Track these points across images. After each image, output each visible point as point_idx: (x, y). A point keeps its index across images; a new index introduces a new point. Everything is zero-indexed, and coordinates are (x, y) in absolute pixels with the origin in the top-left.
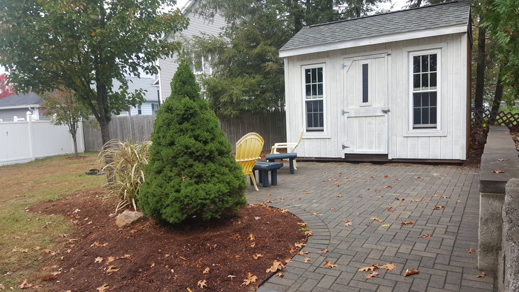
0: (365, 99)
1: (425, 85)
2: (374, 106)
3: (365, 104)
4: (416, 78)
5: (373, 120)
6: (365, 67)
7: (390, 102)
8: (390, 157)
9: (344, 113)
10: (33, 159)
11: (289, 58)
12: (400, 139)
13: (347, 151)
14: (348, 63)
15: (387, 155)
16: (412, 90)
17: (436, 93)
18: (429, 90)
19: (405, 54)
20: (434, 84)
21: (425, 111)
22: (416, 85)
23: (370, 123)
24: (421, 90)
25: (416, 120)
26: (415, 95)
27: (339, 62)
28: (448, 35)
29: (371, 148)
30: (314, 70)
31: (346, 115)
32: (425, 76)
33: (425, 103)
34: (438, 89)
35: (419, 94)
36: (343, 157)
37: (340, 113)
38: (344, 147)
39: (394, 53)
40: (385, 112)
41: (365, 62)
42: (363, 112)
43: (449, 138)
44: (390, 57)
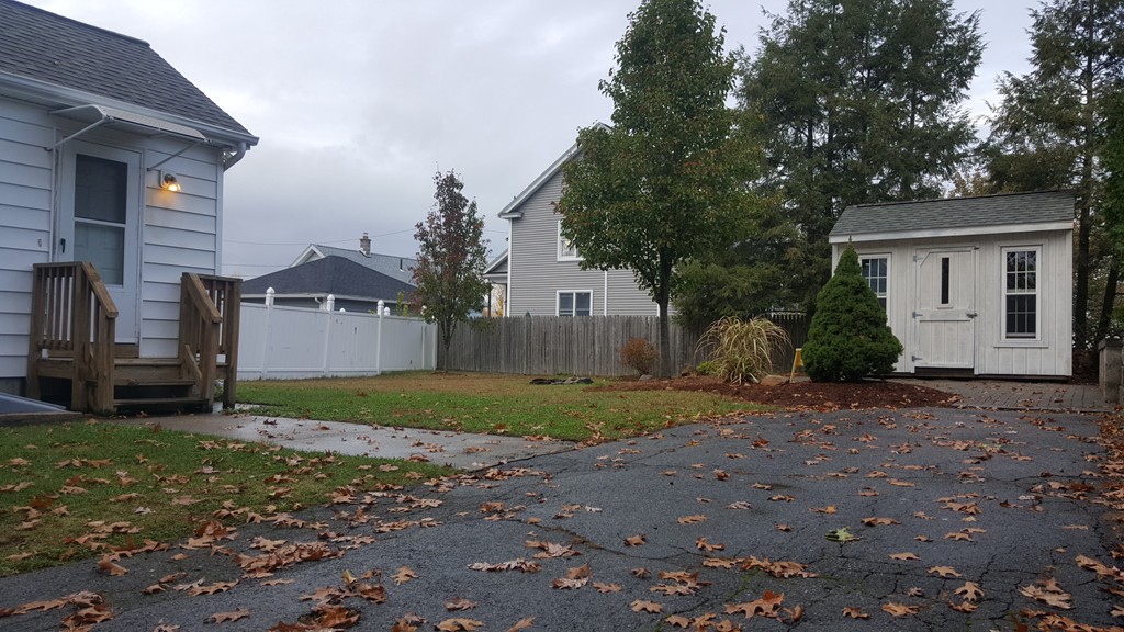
0: (945, 299)
1: (1021, 286)
2: (956, 308)
3: (944, 306)
4: (1010, 278)
5: (954, 326)
6: (946, 262)
7: (977, 304)
8: (976, 373)
9: (914, 315)
10: (378, 373)
11: (838, 244)
12: (989, 350)
13: (919, 364)
14: (922, 255)
15: (972, 369)
16: (1005, 292)
17: (1034, 296)
18: (1026, 292)
19: (997, 249)
20: (1032, 286)
21: (1021, 317)
22: (1010, 286)
23: (950, 329)
24: (1017, 292)
25: (1010, 328)
26: (1009, 298)
27: (909, 254)
28: (1050, 231)
29: (952, 360)
30: (874, 261)
31: (918, 318)
32: (1021, 276)
33: (1021, 309)
34: (1038, 292)
35: (1014, 296)
36: (913, 371)
37: (909, 315)
38: (914, 359)
39: (982, 248)
40: (971, 316)
41: (946, 256)
42: (941, 315)
43: (1051, 349)
44: (977, 251)
